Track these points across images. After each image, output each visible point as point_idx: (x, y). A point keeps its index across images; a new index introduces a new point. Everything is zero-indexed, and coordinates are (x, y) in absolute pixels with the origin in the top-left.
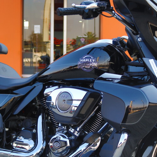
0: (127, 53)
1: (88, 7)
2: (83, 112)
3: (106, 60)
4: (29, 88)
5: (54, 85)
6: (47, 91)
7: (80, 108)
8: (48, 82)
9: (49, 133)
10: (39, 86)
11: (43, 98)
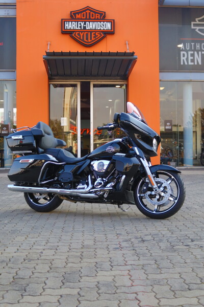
0: (128, 145)
1: (110, 126)
2: (109, 170)
3: (118, 149)
4: (83, 162)
5: (95, 160)
6: (92, 163)
7: (107, 168)
8: (93, 159)
9: (93, 181)
10: (88, 161)
11: (90, 166)
